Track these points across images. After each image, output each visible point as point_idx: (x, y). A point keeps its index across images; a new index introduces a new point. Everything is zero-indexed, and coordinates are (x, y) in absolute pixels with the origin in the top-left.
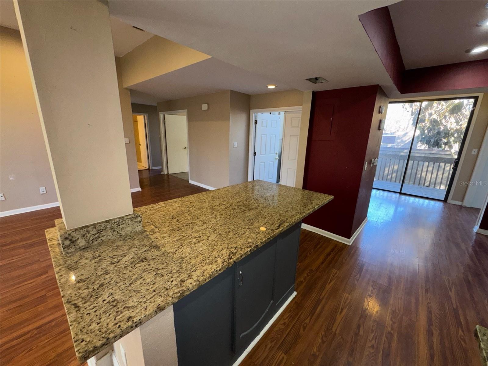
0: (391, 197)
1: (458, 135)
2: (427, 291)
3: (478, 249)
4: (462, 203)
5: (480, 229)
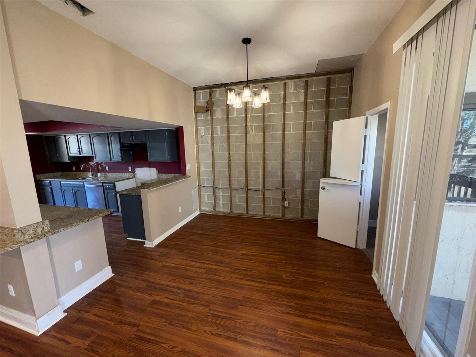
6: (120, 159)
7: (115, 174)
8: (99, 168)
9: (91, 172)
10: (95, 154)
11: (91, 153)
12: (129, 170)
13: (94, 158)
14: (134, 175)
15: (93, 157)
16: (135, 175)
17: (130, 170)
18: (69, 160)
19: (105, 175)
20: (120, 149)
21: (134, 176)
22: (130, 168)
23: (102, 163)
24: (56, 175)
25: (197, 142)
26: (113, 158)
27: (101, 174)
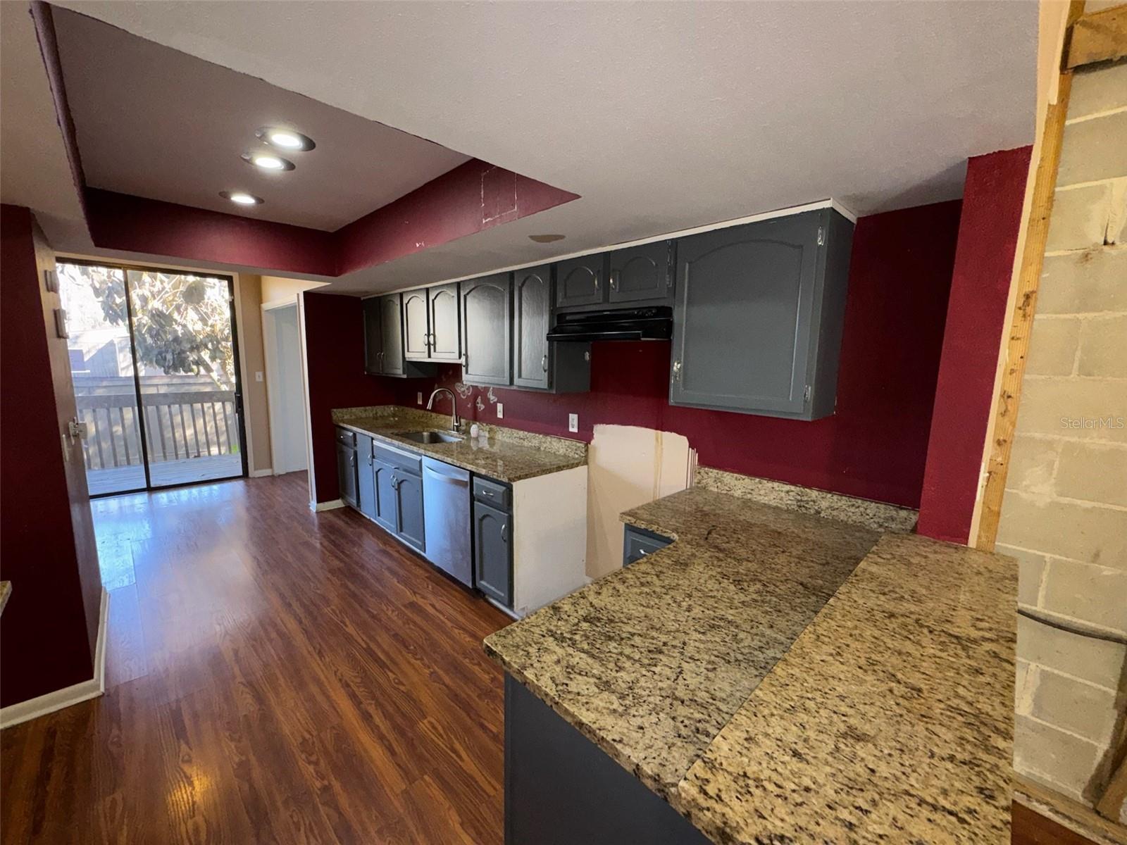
0: (133, 506)
1: (213, 344)
2: (320, 654)
3: (333, 537)
4: (273, 471)
5: (321, 504)
6: (541, 381)
7: (521, 433)
8: (479, 405)
9: (454, 417)
10: (466, 355)
11: (457, 352)
12: (571, 430)
13: (464, 369)
14: (587, 451)
15: (460, 365)
16: (590, 450)
17: (574, 429)
18: (404, 373)
19: (492, 434)
20: (548, 338)
21: (586, 457)
22: (573, 419)
23: (487, 389)
24: (379, 413)
25: (1027, 297)
26: (520, 376)
27: (479, 429)
